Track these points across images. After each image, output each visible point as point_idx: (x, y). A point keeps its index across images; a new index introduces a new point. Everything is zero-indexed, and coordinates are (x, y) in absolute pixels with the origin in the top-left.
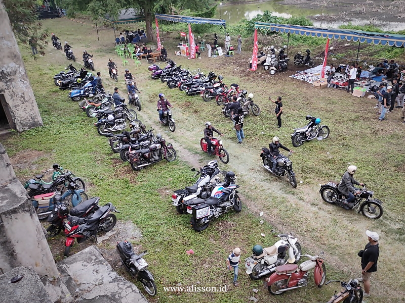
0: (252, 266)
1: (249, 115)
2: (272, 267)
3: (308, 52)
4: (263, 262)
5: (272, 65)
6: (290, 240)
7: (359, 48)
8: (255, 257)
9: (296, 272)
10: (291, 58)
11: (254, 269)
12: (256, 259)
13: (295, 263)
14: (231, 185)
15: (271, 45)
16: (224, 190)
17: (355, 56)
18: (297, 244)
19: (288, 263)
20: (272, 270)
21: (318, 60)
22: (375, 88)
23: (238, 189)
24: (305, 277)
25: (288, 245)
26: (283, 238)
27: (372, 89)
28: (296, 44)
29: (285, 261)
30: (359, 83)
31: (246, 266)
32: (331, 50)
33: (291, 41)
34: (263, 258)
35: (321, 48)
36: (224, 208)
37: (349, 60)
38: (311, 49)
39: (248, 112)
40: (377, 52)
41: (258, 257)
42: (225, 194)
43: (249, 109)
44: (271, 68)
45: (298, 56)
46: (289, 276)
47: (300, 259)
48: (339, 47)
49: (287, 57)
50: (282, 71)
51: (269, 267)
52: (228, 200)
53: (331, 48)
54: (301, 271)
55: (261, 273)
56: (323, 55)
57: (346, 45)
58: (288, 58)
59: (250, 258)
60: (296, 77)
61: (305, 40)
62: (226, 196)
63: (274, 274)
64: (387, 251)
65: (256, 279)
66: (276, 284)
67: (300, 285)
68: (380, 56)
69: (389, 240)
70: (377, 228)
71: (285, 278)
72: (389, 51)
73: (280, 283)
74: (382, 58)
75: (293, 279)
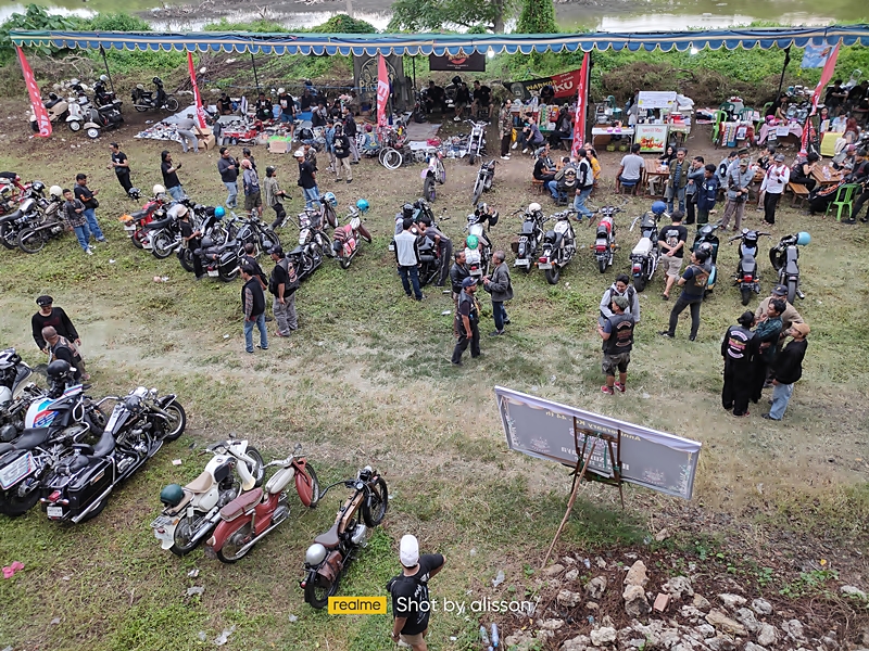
2: (215, 514)
3: (157, 82)
4: (191, 513)
6: (232, 449)
9: (262, 501)
14: (67, 389)
17: (251, 79)
18: (250, 450)
21: (183, 95)
25: (234, 459)
26: (219, 449)
29: (237, 492)
32: (203, 75)
34: (188, 505)
35: (182, 72)
40: (289, 69)
41: (177, 509)
46: (251, 514)
48: (217, 67)
51: (207, 517)
52: (71, 423)
53: (203, 70)
54: (271, 495)
55: (194, 535)
56: (189, 85)
57: (229, 61)
58: (118, 101)
59: (161, 518)
60: (150, 135)
62: (63, 417)
63: (222, 524)
64: (404, 400)
65: (186, 552)
66: (232, 540)
67: (278, 520)
68: (297, 75)
69: (401, 379)
70: (379, 369)
71: (244, 522)
72: (308, 65)
73: (238, 536)
74: (300, 78)
75: (259, 517)
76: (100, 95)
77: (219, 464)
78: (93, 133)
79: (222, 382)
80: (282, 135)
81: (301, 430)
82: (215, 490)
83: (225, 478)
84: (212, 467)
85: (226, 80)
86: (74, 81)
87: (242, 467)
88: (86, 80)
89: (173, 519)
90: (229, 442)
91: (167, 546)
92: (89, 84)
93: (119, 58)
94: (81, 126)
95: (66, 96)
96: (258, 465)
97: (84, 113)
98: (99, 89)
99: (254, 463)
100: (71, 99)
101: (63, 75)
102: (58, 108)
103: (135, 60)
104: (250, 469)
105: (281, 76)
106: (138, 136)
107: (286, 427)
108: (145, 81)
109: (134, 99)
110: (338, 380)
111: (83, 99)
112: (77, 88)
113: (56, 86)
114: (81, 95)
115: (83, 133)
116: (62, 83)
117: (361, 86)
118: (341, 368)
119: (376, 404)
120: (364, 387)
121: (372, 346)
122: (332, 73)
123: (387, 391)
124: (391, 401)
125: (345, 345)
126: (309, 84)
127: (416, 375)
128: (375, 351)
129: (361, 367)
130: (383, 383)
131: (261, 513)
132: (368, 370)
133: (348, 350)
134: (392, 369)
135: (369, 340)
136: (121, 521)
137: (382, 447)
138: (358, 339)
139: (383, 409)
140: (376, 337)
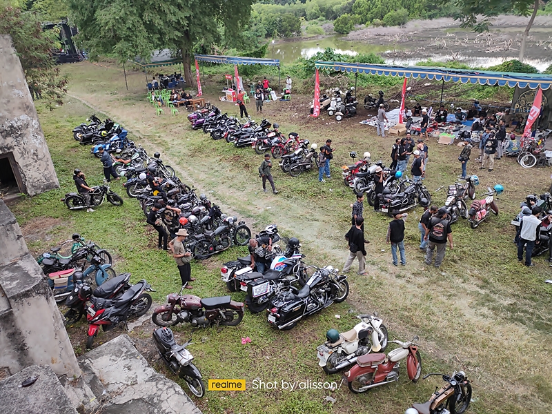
0: (327, 356)
1: (312, 170)
2: (352, 357)
3: (381, 93)
4: (340, 352)
5: (338, 110)
6: (373, 322)
7: (443, 87)
8: (329, 345)
9: (383, 363)
10: (361, 102)
11: (329, 361)
12: (331, 347)
13: (381, 351)
14: (294, 254)
15: (335, 87)
16: (287, 260)
17: (438, 96)
18: (382, 326)
19: (372, 352)
20: (352, 361)
21: (393, 102)
22: (466, 134)
23: (303, 260)
24: (395, 370)
25: (372, 328)
26: (365, 319)
27: (463, 135)
28: (365, 84)
29: (369, 350)
30: (445, 128)
31: (319, 356)
32: (408, 91)
33: (359, 81)
34: (339, 345)
35: (397, 88)
36: (286, 283)
37: (432, 102)
38: (383, 90)
39: (312, 165)
40: (465, 92)
41: (334, 345)
42: (288, 265)
43: (312, 162)
44: (337, 113)
45: (369, 99)
46: (375, 368)
47: (387, 346)
48: (418, 87)
49: (355, 100)
50: (350, 116)
51: (348, 357)
52: (291, 273)
53: (409, 89)
54: (390, 361)
55: (338, 365)
56: (399, 96)
57: (426, 84)
58: (356, 102)
59: (323, 346)
60: (368, 123)
61: (376, 80)
62: (289, 268)
63: (356, 367)
64: (498, 334)
65: (331, 373)
66: (359, 379)
67: (390, 379)
68: (469, 96)
69: (499, 319)
70: (483, 305)
71: (370, 371)
72: (479, 91)
73: (363, 378)
74: (471, 98)
75: (379, 372)
76: (348, 98)
77: (362, 328)
78: (339, 118)
79: (374, 278)
80: (449, 133)
81: (417, 326)
82: (356, 343)
83: (364, 338)
84: (359, 328)
85: (422, 96)
86: (337, 89)
87: (375, 336)
88: (342, 89)
89: (330, 350)
90: (372, 317)
91: (322, 364)
92: (344, 91)
93: (363, 78)
94: (334, 113)
95: (331, 96)
96: (384, 338)
97: (338, 107)
98: (349, 94)
99: (383, 336)
100: (334, 98)
101: (332, 85)
102: (325, 102)
103: (371, 80)
104: (379, 339)
105: (458, 96)
106: (362, 123)
107: (408, 321)
108: (374, 92)
109: (365, 102)
110: (450, 302)
111: (339, 99)
112: (338, 93)
113: (327, 91)
114: (339, 97)
115: (334, 117)
116: (331, 89)
117: (516, 107)
118: (455, 295)
119: (476, 329)
120: (469, 314)
121: (482, 287)
122: (496, 97)
123: (487, 323)
124: (488, 331)
125: (461, 280)
126: (477, 103)
127: (513, 320)
128: (483, 292)
129: (470, 299)
130: (484, 316)
131: (381, 371)
132: (475, 303)
133: (462, 285)
134: (494, 309)
135: (480, 283)
136: (301, 338)
137: (473, 361)
138: (472, 279)
139: (480, 335)
140: (486, 281)
